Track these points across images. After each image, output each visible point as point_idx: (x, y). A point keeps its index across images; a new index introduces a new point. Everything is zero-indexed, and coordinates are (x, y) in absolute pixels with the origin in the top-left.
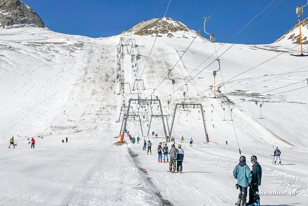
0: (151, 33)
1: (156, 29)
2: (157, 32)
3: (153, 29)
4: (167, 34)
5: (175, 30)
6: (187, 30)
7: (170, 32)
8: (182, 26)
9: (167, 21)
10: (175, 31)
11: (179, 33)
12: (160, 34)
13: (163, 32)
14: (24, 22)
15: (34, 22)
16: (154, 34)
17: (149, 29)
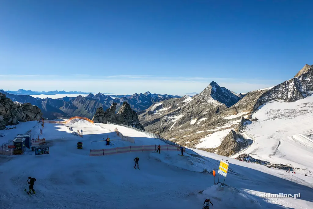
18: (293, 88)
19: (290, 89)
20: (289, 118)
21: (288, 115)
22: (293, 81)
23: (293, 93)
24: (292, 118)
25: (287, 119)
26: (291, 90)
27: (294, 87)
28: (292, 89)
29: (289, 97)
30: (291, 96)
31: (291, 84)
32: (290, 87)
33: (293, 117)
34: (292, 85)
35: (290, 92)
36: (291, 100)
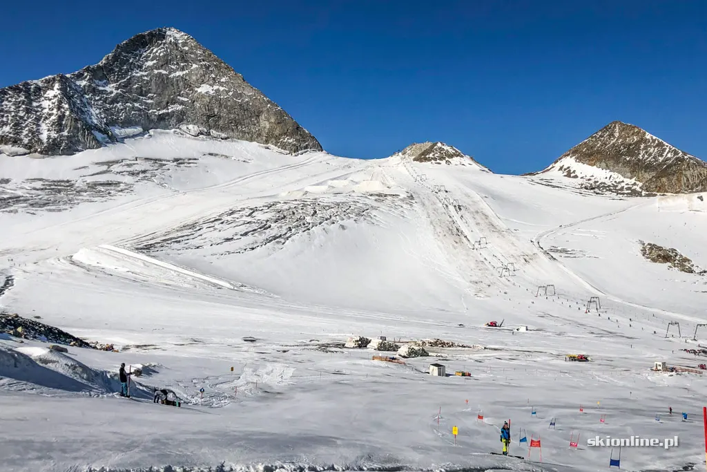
0: (429, 160)
1: (434, 155)
2: (435, 159)
3: (431, 155)
4: (444, 161)
5: (451, 156)
6: (462, 157)
7: (447, 159)
8: (456, 152)
9: (443, 147)
10: (452, 158)
11: (455, 160)
12: (438, 161)
13: (442, 158)
14: (306, 147)
15: (314, 146)
16: (433, 161)
17: (427, 156)
18: (59, 108)
19: (46, 111)
20: (48, 208)
21: (46, 197)
22: (57, 86)
23: (59, 125)
24: (60, 210)
25: (42, 213)
26: (50, 115)
27: (60, 102)
28: (55, 111)
29: (44, 137)
30: (54, 135)
31: (50, 93)
32: (46, 104)
33: (64, 207)
34: (55, 96)
35: (47, 121)
36: (53, 149)
